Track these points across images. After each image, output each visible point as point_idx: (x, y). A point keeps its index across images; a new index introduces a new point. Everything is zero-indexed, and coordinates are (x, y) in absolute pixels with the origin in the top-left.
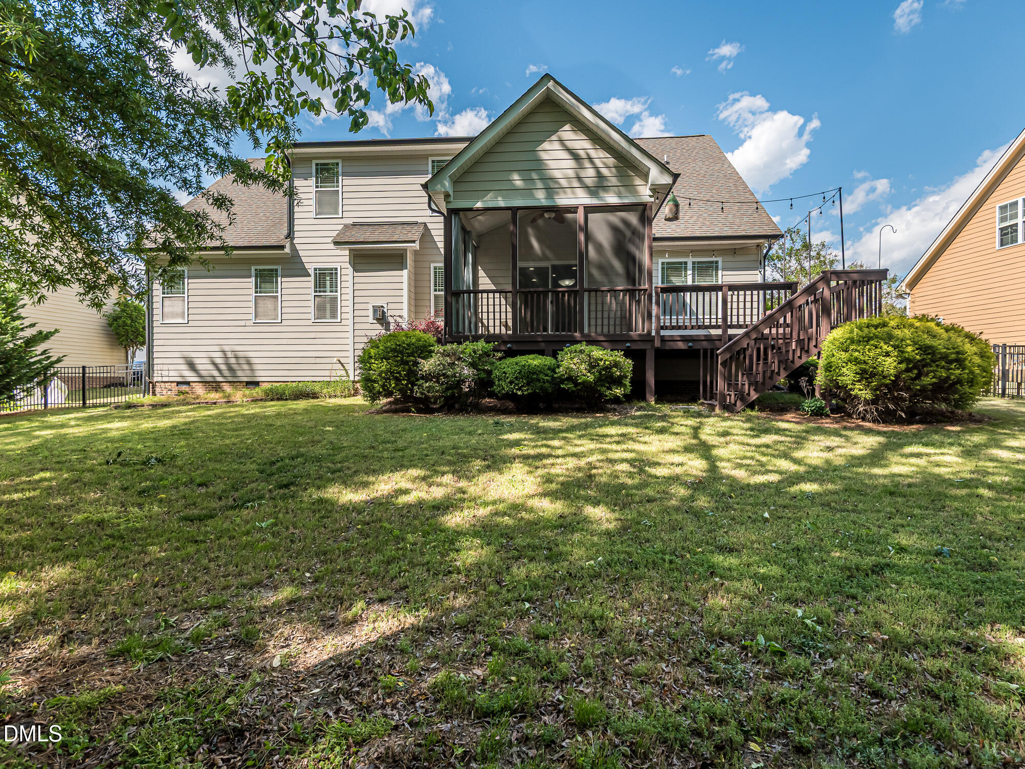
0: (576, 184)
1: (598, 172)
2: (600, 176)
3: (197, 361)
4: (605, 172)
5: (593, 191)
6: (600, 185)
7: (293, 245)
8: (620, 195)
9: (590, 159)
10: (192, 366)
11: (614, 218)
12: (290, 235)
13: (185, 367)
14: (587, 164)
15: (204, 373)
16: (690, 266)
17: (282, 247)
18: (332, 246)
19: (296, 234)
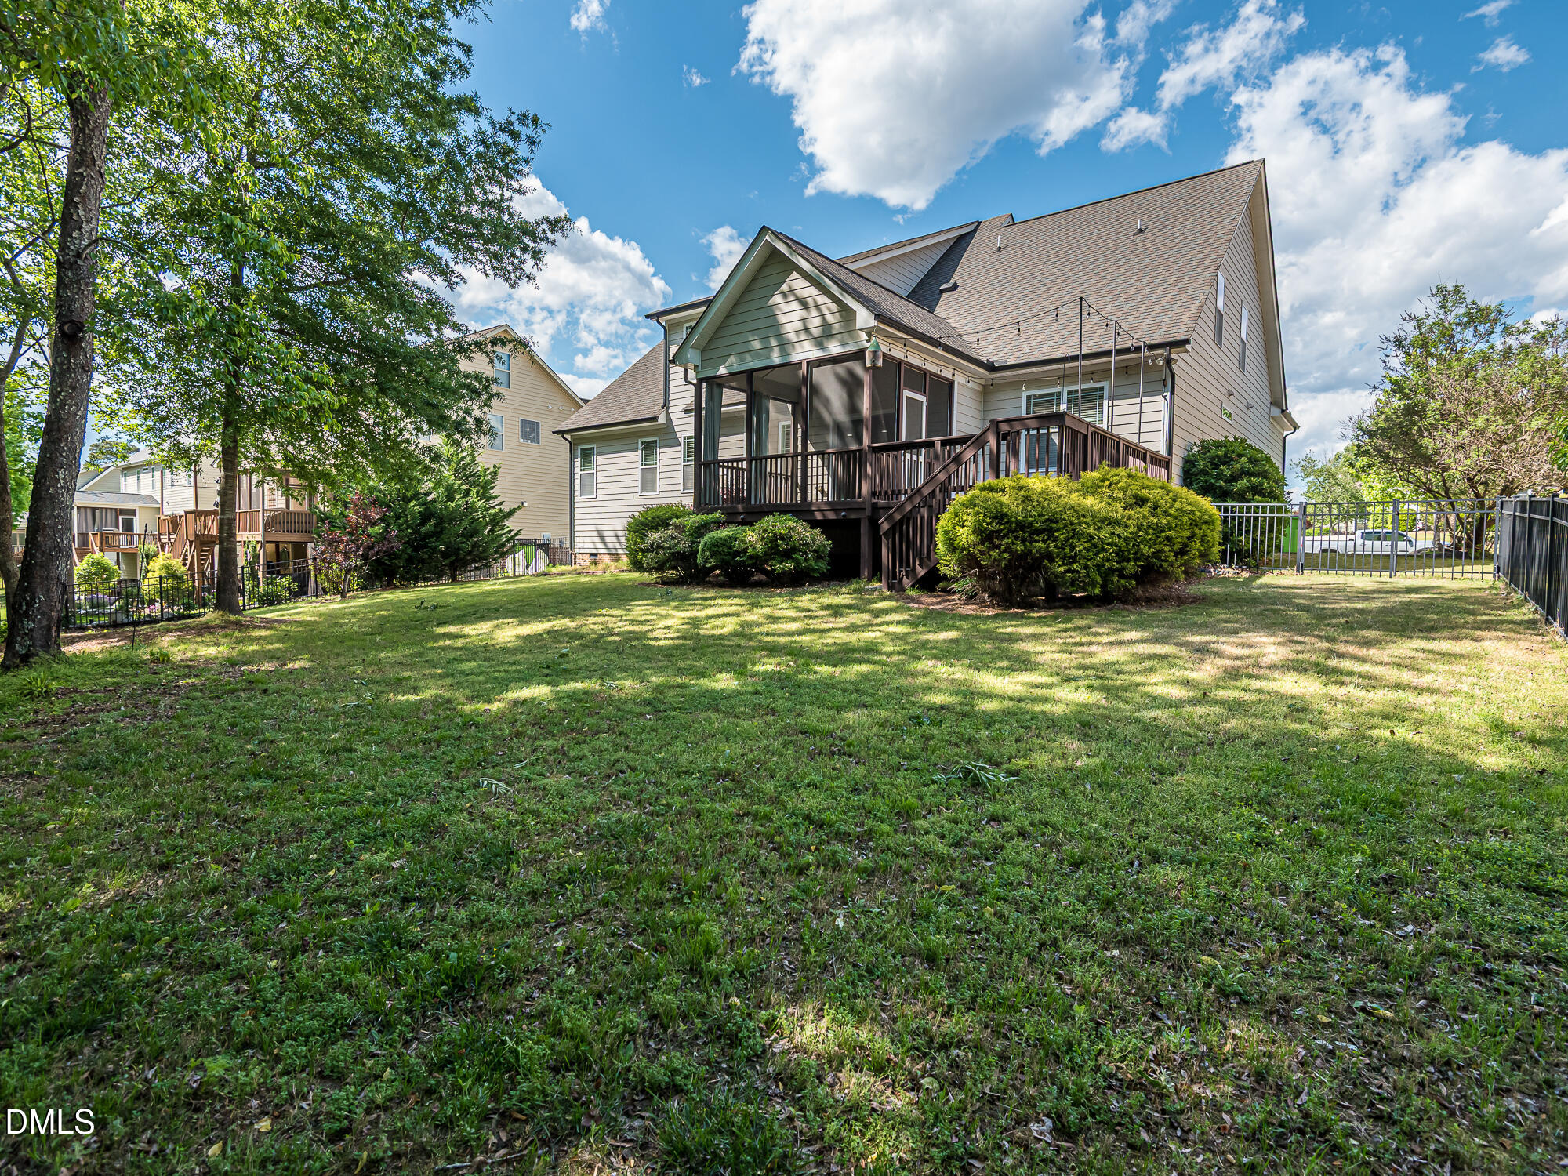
0: (803, 337)
1: (824, 320)
2: (826, 325)
3: (606, 534)
4: (830, 319)
5: (819, 343)
6: (827, 333)
7: (668, 414)
8: (843, 344)
9: (817, 306)
10: (602, 538)
11: (840, 369)
12: (666, 406)
13: (597, 540)
14: (814, 312)
15: (610, 545)
16: (1064, 397)
17: (655, 419)
18: (682, 414)
19: (672, 403)
